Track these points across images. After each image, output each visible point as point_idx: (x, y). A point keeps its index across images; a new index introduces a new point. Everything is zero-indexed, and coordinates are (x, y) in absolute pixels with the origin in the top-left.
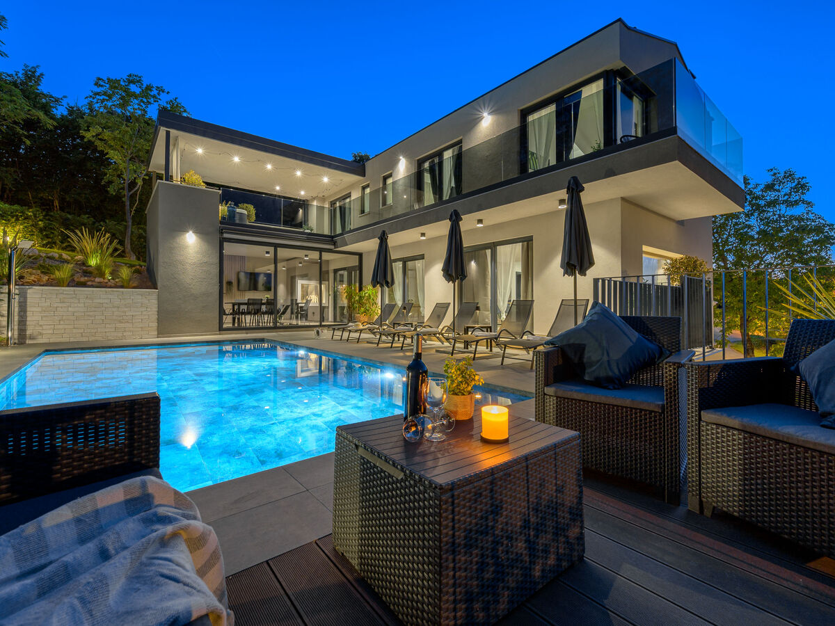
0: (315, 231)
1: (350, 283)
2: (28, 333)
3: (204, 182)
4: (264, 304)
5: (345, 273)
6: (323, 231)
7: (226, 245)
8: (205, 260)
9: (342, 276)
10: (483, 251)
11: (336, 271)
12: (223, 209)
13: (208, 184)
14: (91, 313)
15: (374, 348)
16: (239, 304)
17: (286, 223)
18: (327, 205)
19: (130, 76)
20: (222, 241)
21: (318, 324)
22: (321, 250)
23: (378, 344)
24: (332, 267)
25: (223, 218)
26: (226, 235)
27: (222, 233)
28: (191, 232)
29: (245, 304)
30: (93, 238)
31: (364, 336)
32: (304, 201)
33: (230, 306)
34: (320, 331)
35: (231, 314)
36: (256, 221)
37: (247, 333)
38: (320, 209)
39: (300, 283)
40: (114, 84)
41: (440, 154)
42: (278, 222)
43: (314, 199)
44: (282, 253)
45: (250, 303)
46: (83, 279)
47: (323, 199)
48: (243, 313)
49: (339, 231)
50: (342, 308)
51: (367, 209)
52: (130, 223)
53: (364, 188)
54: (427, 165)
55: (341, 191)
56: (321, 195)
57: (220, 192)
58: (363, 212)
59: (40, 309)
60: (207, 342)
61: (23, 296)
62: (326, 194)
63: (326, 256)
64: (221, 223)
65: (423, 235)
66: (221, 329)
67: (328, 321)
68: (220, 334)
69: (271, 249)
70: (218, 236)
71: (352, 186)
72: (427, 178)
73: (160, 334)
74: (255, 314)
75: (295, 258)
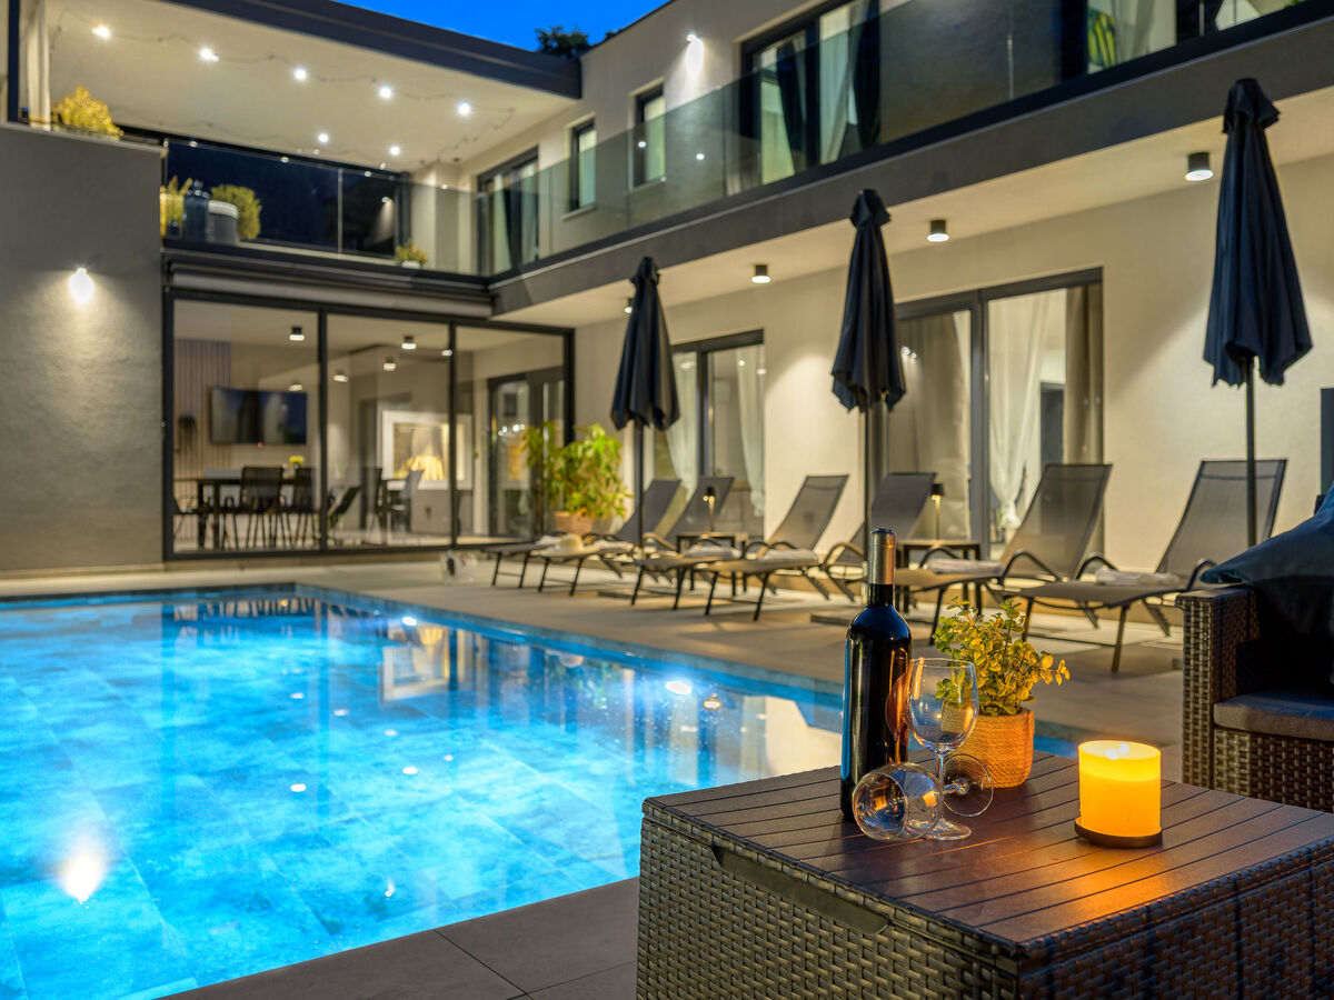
0: (431, 265)
1: (536, 421)
3: (117, 125)
4: (289, 482)
5: (522, 391)
6: (456, 263)
7: (181, 308)
8: (123, 352)
9: (512, 399)
10: (946, 318)
11: (494, 384)
12: (171, 202)
13: (129, 131)
15: (623, 611)
16: (217, 484)
17: (348, 248)
18: (466, 186)
20: (170, 297)
21: (445, 541)
22: (453, 322)
23: (634, 598)
24: (484, 371)
25: (172, 229)
26: (181, 280)
27: (169, 274)
28: (81, 272)
29: (231, 482)
31: (588, 576)
32: (397, 175)
33: (192, 489)
34: (458, 563)
35: (195, 512)
36: (264, 236)
37: (242, 568)
38: (448, 198)
39: (390, 420)
41: (809, 24)
42: (328, 241)
43: (428, 168)
44: (343, 330)
45: (249, 478)
47: (455, 168)
48: (225, 510)
49: (502, 262)
50: (514, 495)
51: (587, 196)
53: (577, 133)
54: (769, 59)
55: (506, 144)
56: (448, 157)
57: (164, 151)
58: (574, 204)
60: (134, 593)
62: (464, 153)
63: (468, 338)
64: (166, 242)
65: (761, 270)
66: (169, 556)
67: (471, 533)
68: (167, 570)
69: (309, 320)
70: (158, 280)
71: (544, 127)
72: (771, 99)
74: (260, 511)
75: (375, 347)
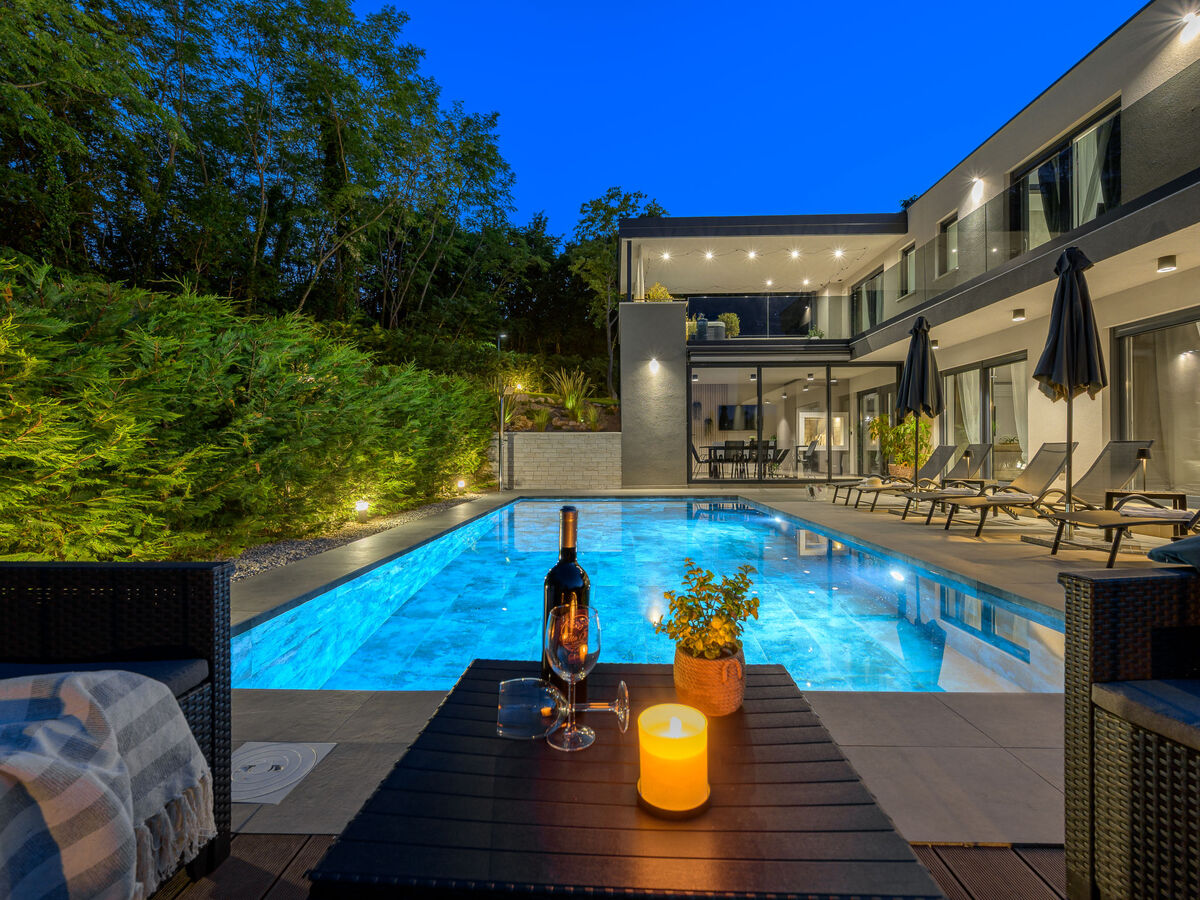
0: (826, 337)
1: (883, 410)
2: (515, 478)
3: (671, 295)
4: (747, 448)
5: (875, 397)
6: (841, 335)
7: (695, 371)
8: (670, 392)
9: (871, 402)
11: (860, 395)
12: (691, 325)
13: (674, 296)
14: (563, 460)
15: (897, 523)
16: (716, 449)
17: (774, 332)
18: (846, 293)
19: (610, 190)
20: (690, 366)
21: (825, 477)
22: (829, 365)
23: (905, 515)
24: (854, 390)
25: (692, 337)
26: (693, 359)
27: (689, 356)
28: (654, 360)
29: (721, 448)
30: (570, 378)
31: (883, 498)
32: (808, 294)
33: (706, 451)
34: (815, 489)
35: (706, 462)
36: (742, 333)
37: (722, 488)
38: (836, 301)
39: (802, 416)
40: (596, 205)
41: (1063, 151)
42: (762, 332)
44: (769, 375)
45: (728, 446)
46: (559, 423)
47: (840, 285)
48: (720, 461)
49: (866, 325)
50: (873, 454)
51: (912, 288)
52: (612, 358)
53: (905, 252)
54: (1034, 178)
55: (865, 268)
56: (835, 280)
57: (687, 303)
58: (904, 292)
59: (522, 455)
60: (667, 497)
61: (511, 442)
62: (844, 276)
63: (838, 373)
64: (688, 343)
65: (1019, 312)
66: (690, 481)
67: (848, 473)
68: (689, 488)
69: (754, 370)
70: (685, 360)
71: (886, 254)
72: (1036, 203)
73: (625, 483)
74: (737, 462)
75: (796, 380)
